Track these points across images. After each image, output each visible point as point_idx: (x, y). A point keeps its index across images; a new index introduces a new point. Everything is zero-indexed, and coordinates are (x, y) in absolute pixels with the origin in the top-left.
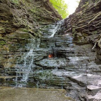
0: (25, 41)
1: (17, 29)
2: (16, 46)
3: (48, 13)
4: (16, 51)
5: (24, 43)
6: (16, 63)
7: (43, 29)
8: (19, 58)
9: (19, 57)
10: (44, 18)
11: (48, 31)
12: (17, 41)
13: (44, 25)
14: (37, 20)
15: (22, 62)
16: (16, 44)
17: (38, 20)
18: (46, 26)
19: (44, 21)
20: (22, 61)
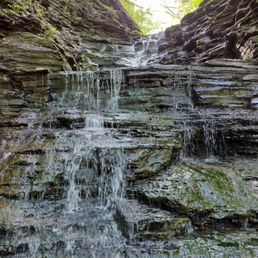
0: (49, 82)
1: (7, 35)
2: (6, 102)
3: (106, 10)
4: (10, 125)
5: (43, 89)
6: (16, 192)
7: (98, 55)
8: (32, 159)
9: (32, 152)
10: (96, 24)
11: (117, 63)
12: (5, 79)
13: (99, 44)
14: (73, 24)
15: (52, 184)
16: (5, 92)
17: (78, 26)
18: (104, 48)
19: (96, 33)
20: (51, 180)
